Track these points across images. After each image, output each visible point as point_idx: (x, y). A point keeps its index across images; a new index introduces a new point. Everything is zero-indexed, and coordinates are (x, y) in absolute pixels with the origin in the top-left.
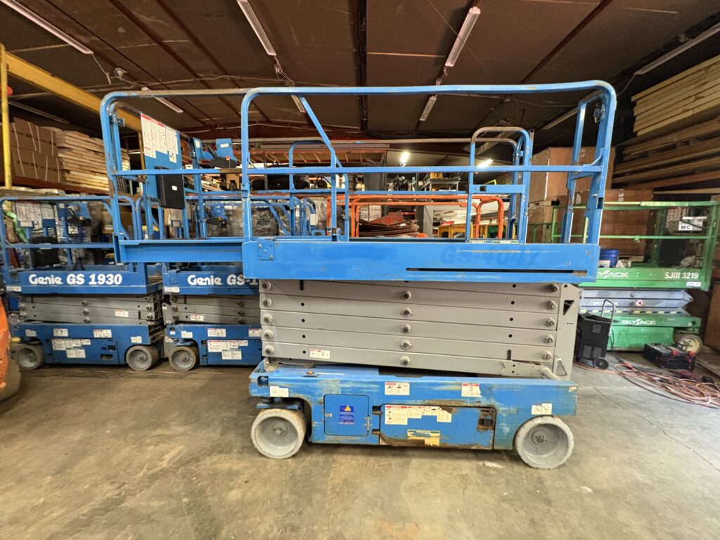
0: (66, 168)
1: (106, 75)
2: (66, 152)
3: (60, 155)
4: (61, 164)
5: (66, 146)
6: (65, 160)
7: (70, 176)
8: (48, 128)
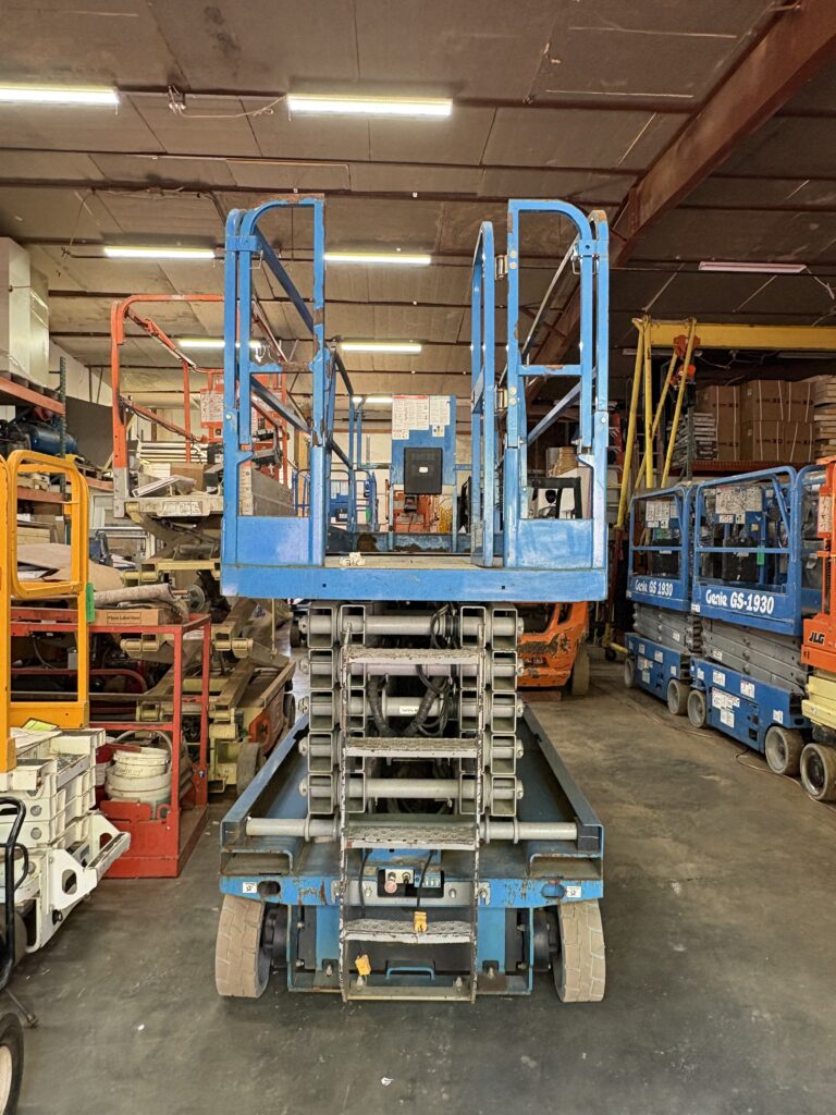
0: (822, 436)
1: (826, 289)
2: (827, 411)
3: (817, 418)
4: (817, 431)
5: (827, 400)
6: (823, 424)
7: (827, 448)
8: (804, 381)
